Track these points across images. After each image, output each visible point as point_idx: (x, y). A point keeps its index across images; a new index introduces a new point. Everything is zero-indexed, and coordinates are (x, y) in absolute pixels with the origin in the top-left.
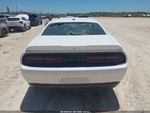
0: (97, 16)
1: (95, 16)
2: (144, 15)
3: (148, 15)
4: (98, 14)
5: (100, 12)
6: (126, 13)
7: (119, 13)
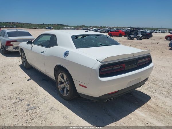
0: (13, 27)
1: (10, 27)
2: (65, 28)
3: (69, 28)
4: (11, 24)
5: (14, 23)
6: (45, 24)
7: (38, 24)
